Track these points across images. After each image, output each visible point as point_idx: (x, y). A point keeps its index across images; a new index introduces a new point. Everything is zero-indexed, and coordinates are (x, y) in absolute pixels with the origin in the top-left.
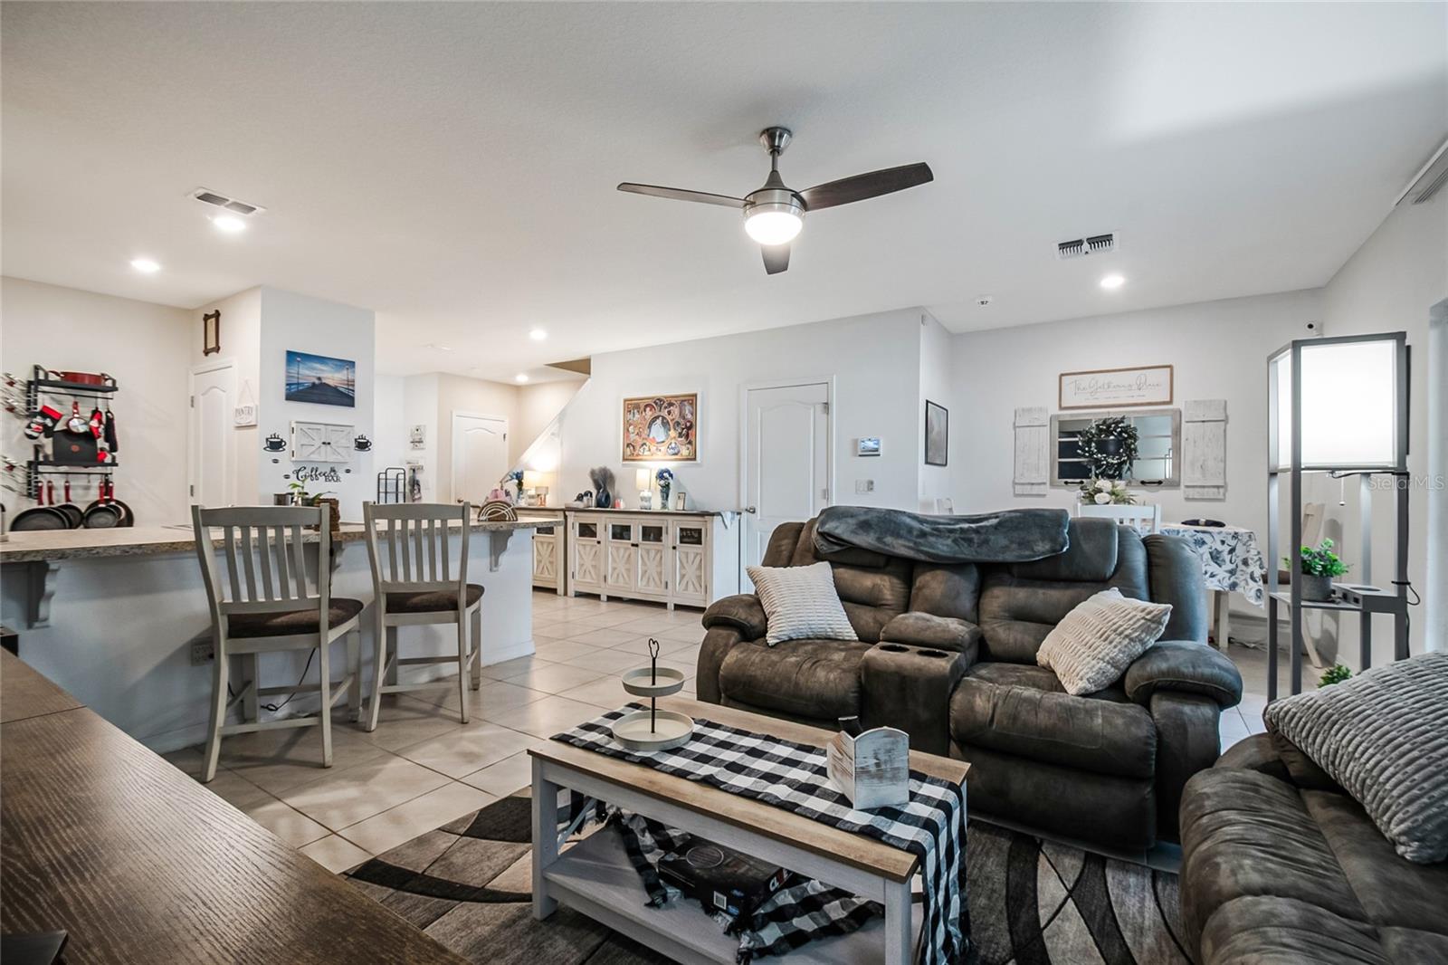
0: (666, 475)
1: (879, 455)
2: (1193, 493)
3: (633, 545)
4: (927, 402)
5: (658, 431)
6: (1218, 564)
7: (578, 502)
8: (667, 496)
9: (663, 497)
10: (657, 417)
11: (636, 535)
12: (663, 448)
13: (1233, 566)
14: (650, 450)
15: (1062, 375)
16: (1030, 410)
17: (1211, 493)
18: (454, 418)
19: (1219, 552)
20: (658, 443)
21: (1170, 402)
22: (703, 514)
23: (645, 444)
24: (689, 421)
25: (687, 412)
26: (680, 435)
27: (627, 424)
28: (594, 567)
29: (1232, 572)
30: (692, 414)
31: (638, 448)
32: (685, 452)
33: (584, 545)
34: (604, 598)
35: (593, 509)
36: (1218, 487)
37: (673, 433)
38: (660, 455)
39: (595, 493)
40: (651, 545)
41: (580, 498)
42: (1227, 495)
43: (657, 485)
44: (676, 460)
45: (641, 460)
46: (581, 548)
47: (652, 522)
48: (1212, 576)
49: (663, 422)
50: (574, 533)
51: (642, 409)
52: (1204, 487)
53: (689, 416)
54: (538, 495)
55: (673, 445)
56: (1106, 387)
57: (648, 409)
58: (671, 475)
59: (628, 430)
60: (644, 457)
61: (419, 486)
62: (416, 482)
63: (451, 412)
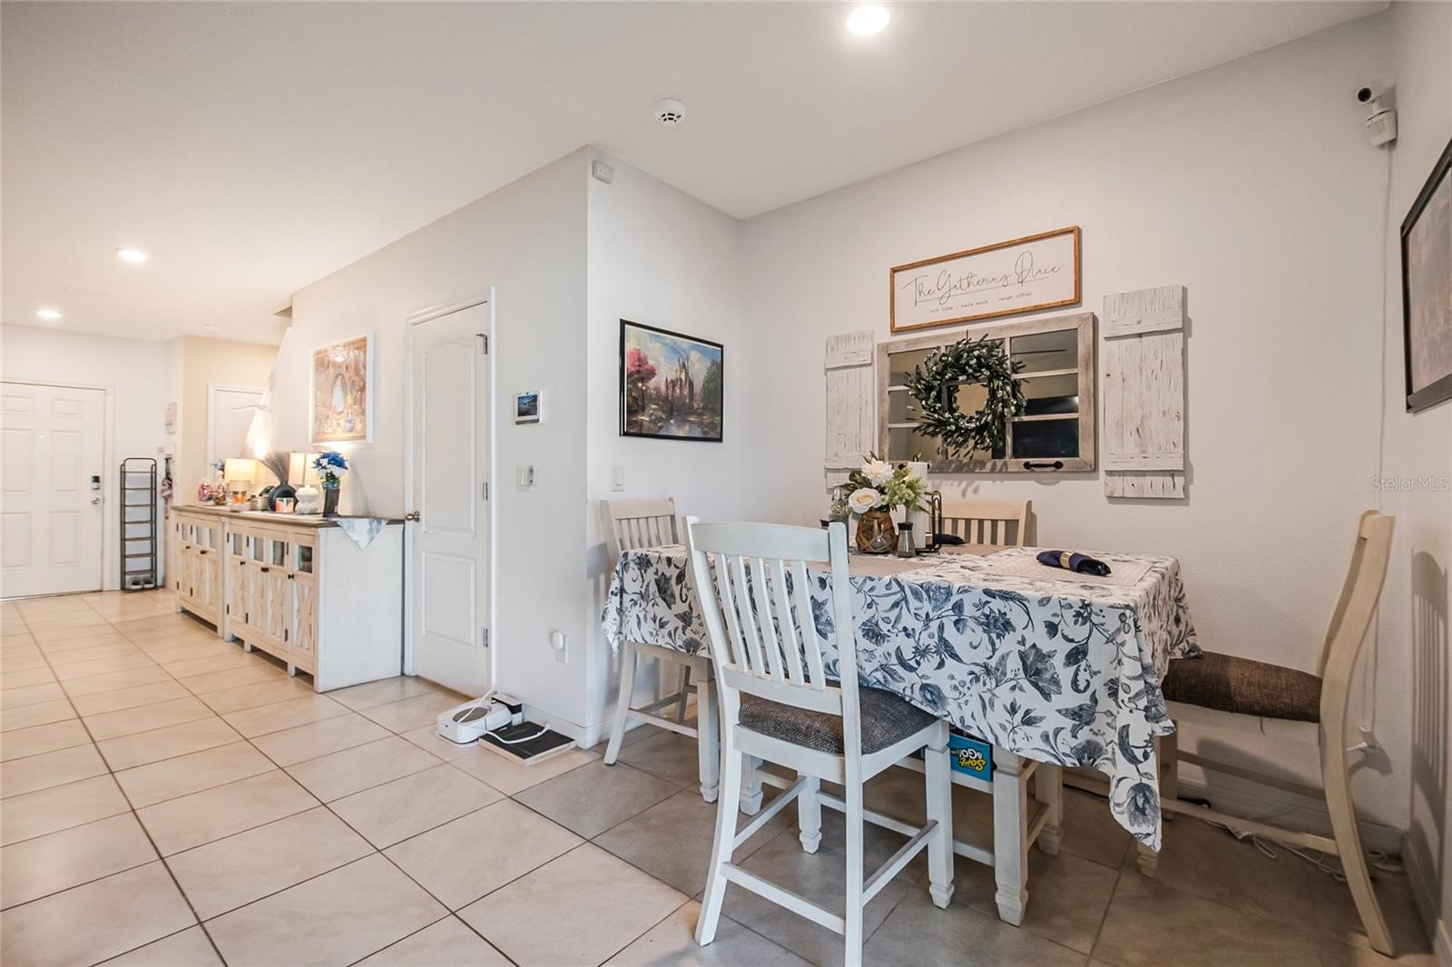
1: (537, 421)
2: (1123, 486)
4: (623, 323)
5: (338, 396)
6: (1041, 690)
10: (337, 377)
12: (342, 421)
13: (1084, 699)
14: (332, 426)
15: (894, 271)
16: (848, 338)
17: (1158, 486)
18: (212, 391)
19: (1042, 657)
20: (338, 414)
21: (1077, 301)
23: (328, 416)
25: (360, 365)
26: (355, 401)
29: (1081, 716)
30: (365, 369)
31: (322, 423)
32: (359, 426)
33: (236, 567)
36: (1172, 473)
37: (350, 399)
38: (339, 432)
42: (1192, 489)
44: (352, 438)
45: (326, 440)
47: (279, 535)
48: (1028, 720)
49: (342, 382)
50: (229, 547)
51: (326, 365)
52: (1143, 473)
53: (362, 372)
56: (965, 284)
57: (331, 364)
60: (327, 436)
61: (171, 480)
62: (168, 477)
63: (207, 386)
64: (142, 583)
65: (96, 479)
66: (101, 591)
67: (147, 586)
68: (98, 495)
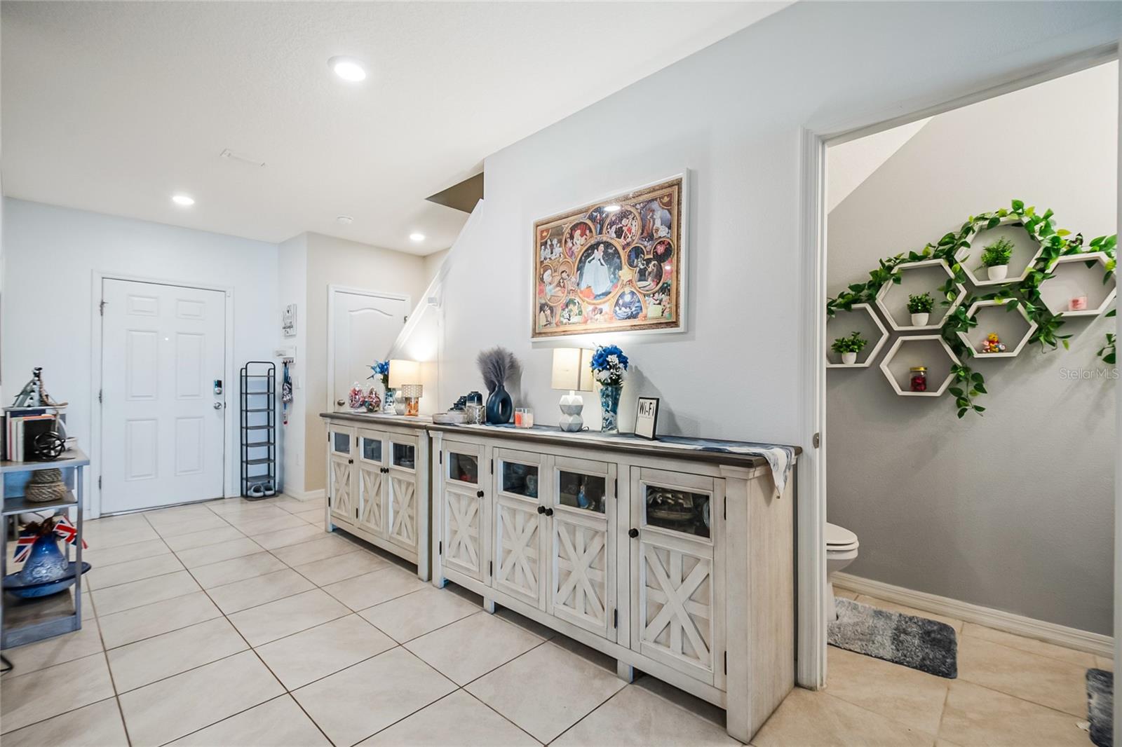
0: (613, 359)
3: (542, 510)
5: (597, 274)
7: (456, 413)
8: (615, 404)
9: (605, 405)
10: (594, 247)
11: (548, 488)
12: (607, 307)
14: (580, 313)
18: (332, 293)
20: (596, 297)
22: (714, 457)
23: (571, 302)
24: (661, 243)
25: (658, 223)
26: (642, 275)
27: (542, 267)
28: (474, 539)
30: (670, 227)
31: (558, 311)
32: (652, 310)
33: (458, 496)
34: (489, 605)
35: (477, 427)
37: (626, 273)
38: (600, 322)
39: (485, 394)
40: (582, 517)
41: (460, 405)
43: (593, 380)
44: (634, 327)
45: (565, 333)
46: (453, 500)
47: (584, 464)
49: (605, 252)
50: (443, 470)
51: (566, 235)
53: (663, 232)
54: (407, 399)
55: (628, 298)
57: (578, 232)
58: (624, 360)
59: (542, 279)
60: (567, 328)
61: (291, 384)
62: (287, 380)
63: (328, 286)
64: (262, 489)
65: (219, 384)
66: (223, 498)
67: (268, 493)
68: (220, 399)
